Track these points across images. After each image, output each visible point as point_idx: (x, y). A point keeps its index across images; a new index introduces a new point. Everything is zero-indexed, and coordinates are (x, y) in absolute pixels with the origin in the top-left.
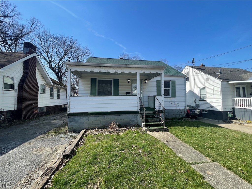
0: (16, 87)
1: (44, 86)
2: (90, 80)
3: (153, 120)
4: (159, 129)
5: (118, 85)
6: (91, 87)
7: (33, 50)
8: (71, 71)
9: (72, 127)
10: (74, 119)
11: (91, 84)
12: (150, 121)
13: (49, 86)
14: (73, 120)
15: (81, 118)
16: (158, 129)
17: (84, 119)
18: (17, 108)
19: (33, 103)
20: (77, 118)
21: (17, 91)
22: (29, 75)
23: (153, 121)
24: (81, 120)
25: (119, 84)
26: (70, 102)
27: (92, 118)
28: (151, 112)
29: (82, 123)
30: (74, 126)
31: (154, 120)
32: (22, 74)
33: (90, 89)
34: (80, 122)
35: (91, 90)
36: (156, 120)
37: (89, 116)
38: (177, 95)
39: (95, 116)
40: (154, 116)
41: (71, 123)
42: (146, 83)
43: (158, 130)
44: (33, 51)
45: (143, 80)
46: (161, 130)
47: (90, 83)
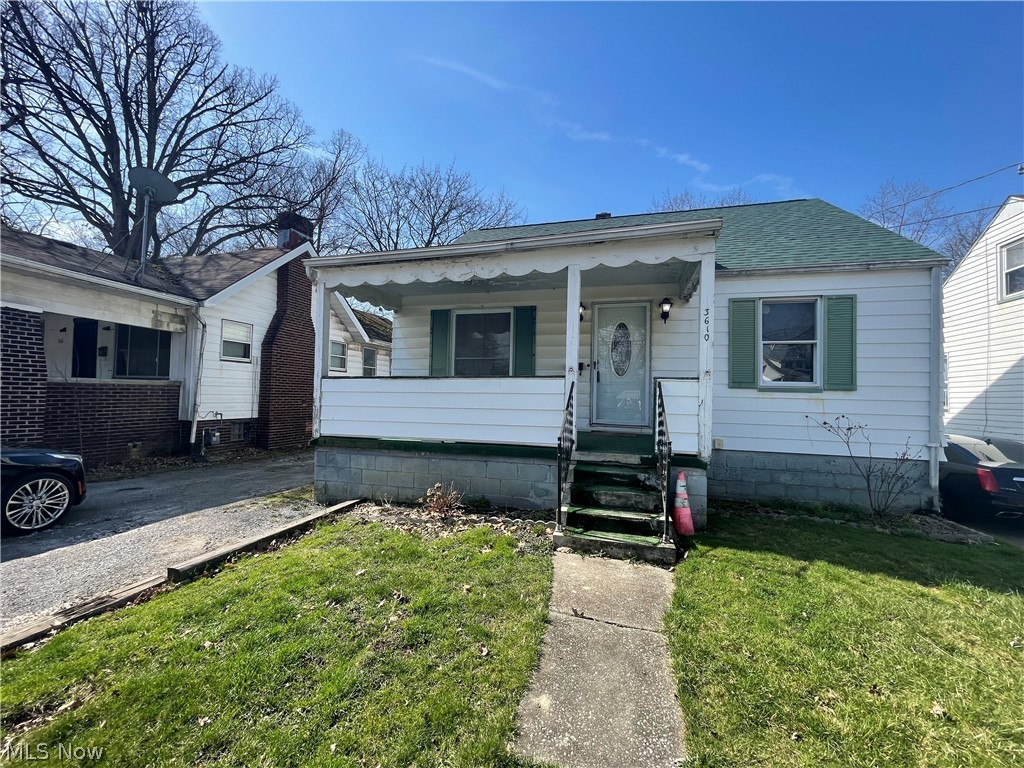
0: (256, 352)
1: (344, 346)
2: (429, 317)
3: (619, 497)
4: (627, 546)
5: (533, 333)
6: (432, 343)
7: (303, 235)
8: (326, 288)
9: (326, 487)
10: (333, 459)
11: (432, 333)
12: (603, 500)
13: (359, 347)
14: (329, 462)
15: (353, 456)
16: (619, 546)
17: (360, 462)
18: (260, 412)
19: (304, 402)
20: (340, 457)
21: (259, 363)
22: (288, 312)
23: (618, 502)
24: (353, 465)
25: (539, 326)
26: (320, 398)
27: (385, 462)
28: (635, 459)
29: (355, 474)
30: (330, 484)
31: (628, 498)
32: (273, 310)
33: (428, 350)
34: (350, 472)
35: (432, 356)
36: (637, 503)
37: (376, 452)
38: (861, 379)
39: (395, 453)
40: (639, 481)
41: (323, 473)
42: (665, 315)
43: (621, 553)
44: (300, 237)
45: (651, 302)
46: (638, 555)
47: (428, 329)
